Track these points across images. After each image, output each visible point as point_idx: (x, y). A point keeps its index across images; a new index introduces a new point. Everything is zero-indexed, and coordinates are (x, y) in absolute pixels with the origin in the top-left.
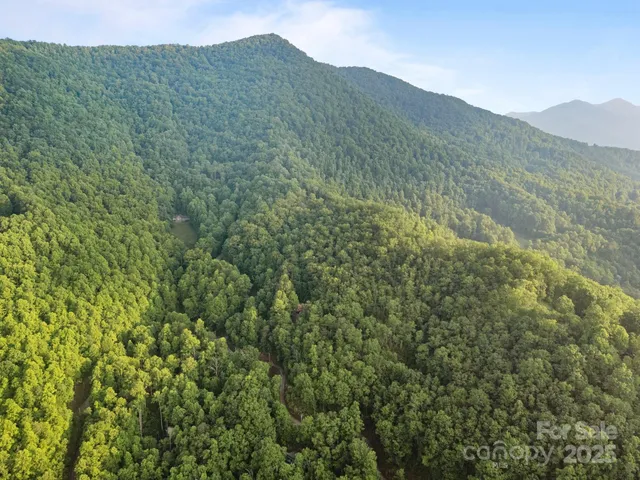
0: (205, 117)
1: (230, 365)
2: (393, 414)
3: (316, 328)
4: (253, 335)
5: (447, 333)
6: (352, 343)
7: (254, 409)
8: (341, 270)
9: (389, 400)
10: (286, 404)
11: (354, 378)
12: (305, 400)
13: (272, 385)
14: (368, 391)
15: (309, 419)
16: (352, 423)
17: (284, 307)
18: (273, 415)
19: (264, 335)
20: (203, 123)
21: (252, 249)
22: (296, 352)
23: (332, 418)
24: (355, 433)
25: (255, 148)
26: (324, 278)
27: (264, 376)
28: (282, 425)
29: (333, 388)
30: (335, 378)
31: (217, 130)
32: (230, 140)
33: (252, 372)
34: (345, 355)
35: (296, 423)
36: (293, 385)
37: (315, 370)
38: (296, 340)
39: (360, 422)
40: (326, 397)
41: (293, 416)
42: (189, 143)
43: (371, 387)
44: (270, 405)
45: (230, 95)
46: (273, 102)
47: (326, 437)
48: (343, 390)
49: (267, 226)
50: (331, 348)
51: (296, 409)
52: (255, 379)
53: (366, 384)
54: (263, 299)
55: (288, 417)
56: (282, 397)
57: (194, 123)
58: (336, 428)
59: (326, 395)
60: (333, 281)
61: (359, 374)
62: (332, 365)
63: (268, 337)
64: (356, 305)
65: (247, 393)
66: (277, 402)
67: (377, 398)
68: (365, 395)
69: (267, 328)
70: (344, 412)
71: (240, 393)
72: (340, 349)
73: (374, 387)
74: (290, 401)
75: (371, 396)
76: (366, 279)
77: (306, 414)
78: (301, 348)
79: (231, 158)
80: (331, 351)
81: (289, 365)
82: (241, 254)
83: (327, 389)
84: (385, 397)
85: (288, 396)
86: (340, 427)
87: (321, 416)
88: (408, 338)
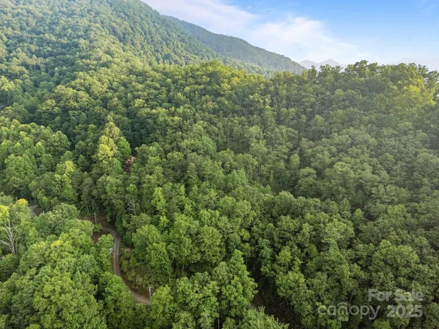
0: (25, 24)
1: (32, 232)
2: (298, 261)
3: (158, 169)
4: (69, 192)
5: (334, 149)
6: (211, 179)
7: (63, 291)
8: (181, 110)
9: (284, 242)
10: (122, 273)
11: (225, 218)
12: (153, 263)
13: (98, 250)
14: (246, 235)
15: (164, 292)
16: (240, 285)
17: (111, 154)
18: (99, 296)
19: (86, 190)
20: (22, 29)
21: (71, 112)
22: (133, 203)
23: (204, 283)
24: (246, 302)
25: (76, 45)
26: (161, 119)
27: (84, 238)
28: (117, 310)
29: (196, 237)
30: (197, 222)
31: (36, 34)
32: (51, 40)
33: (64, 235)
34: (205, 193)
35: (142, 302)
36: (132, 246)
37: (164, 219)
38: (132, 187)
39: (251, 283)
40: (186, 252)
41: (134, 290)
42: (8, 46)
43: (249, 229)
44: (96, 280)
45: (51, 10)
46: (93, 13)
47: (196, 319)
48: (212, 237)
49: (88, 90)
50: (183, 189)
51: (140, 280)
52: (68, 245)
53: (242, 226)
54: (84, 152)
55: (126, 294)
56: (116, 267)
57: (13, 29)
58: (214, 299)
59: (187, 250)
60: (173, 121)
61: (230, 215)
62: (188, 208)
63: (90, 192)
64: (206, 138)
65: (53, 267)
66: (108, 274)
67: (264, 242)
68: (244, 242)
69: (88, 181)
70: (222, 269)
71: (42, 269)
72: (195, 188)
73: (255, 228)
74: (129, 269)
75: (253, 241)
76: (212, 116)
77: (157, 284)
78: (140, 196)
79: (51, 54)
80: (183, 193)
81: (124, 222)
82: (58, 118)
83: (188, 241)
84: (276, 239)
85: (125, 263)
86: (219, 295)
87: (183, 283)
88: (282, 164)
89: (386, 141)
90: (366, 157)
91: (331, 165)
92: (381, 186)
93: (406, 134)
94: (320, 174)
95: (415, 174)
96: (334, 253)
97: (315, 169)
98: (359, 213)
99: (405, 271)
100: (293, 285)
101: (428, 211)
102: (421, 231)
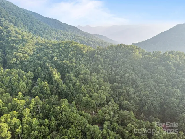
9: (120, 95)
17: (58, 78)
19: (54, 90)
39: (118, 105)
48: (104, 97)
52: (66, 106)
68: (110, 97)
82: (20, 66)
86: (112, 109)
88: (111, 76)
89: (135, 68)
90: (131, 72)
91: (124, 75)
92: (137, 79)
93: (138, 66)
94: (121, 77)
95: (143, 75)
96: (133, 96)
97: (120, 76)
98: (134, 86)
99: (147, 96)
100: (126, 104)
101: (148, 84)
102: (148, 88)
